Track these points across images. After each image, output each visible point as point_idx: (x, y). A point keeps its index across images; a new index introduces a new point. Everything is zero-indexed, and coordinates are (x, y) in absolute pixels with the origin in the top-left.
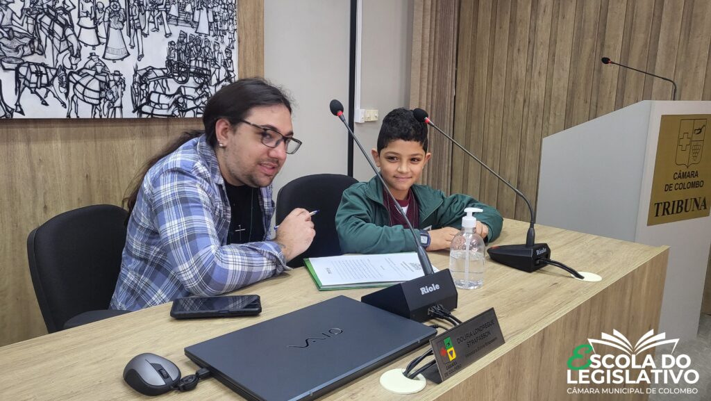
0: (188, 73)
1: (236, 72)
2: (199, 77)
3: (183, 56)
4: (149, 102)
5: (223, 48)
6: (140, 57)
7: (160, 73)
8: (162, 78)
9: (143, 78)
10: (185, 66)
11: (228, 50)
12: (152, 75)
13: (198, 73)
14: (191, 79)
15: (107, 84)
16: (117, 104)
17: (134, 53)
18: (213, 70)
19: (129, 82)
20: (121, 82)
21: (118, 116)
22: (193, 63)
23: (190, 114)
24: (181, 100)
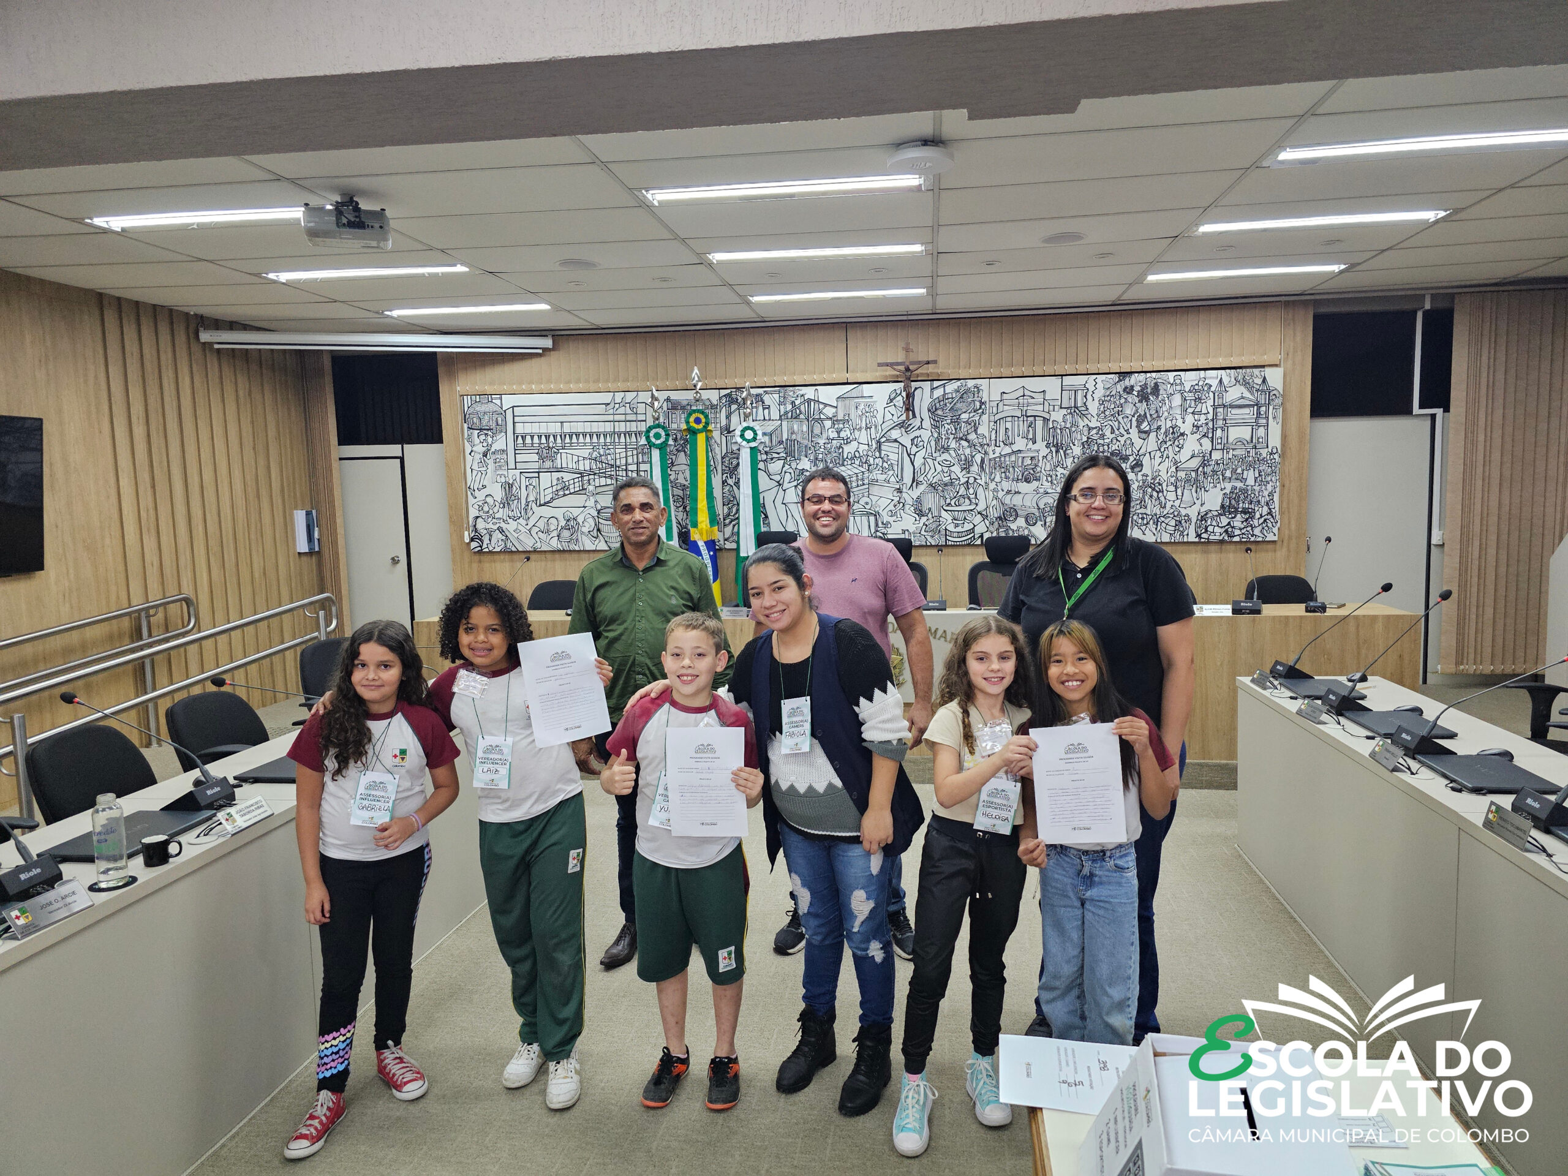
0: (1236, 512)
1: (1277, 509)
2: (1245, 513)
3: (1233, 502)
4: (1206, 531)
5: (1266, 493)
6: (1202, 505)
7: (1216, 513)
8: (1217, 516)
9: (1203, 518)
10: (1235, 508)
11: (1271, 494)
12: (1210, 515)
13: (1245, 511)
14: (1239, 516)
15: (1180, 522)
16: (1185, 533)
17: (1198, 503)
18: (1256, 509)
19: (1194, 520)
20: (1190, 520)
21: (1185, 540)
22: (1241, 505)
23: (1236, 539)
24: (1230, 530)
